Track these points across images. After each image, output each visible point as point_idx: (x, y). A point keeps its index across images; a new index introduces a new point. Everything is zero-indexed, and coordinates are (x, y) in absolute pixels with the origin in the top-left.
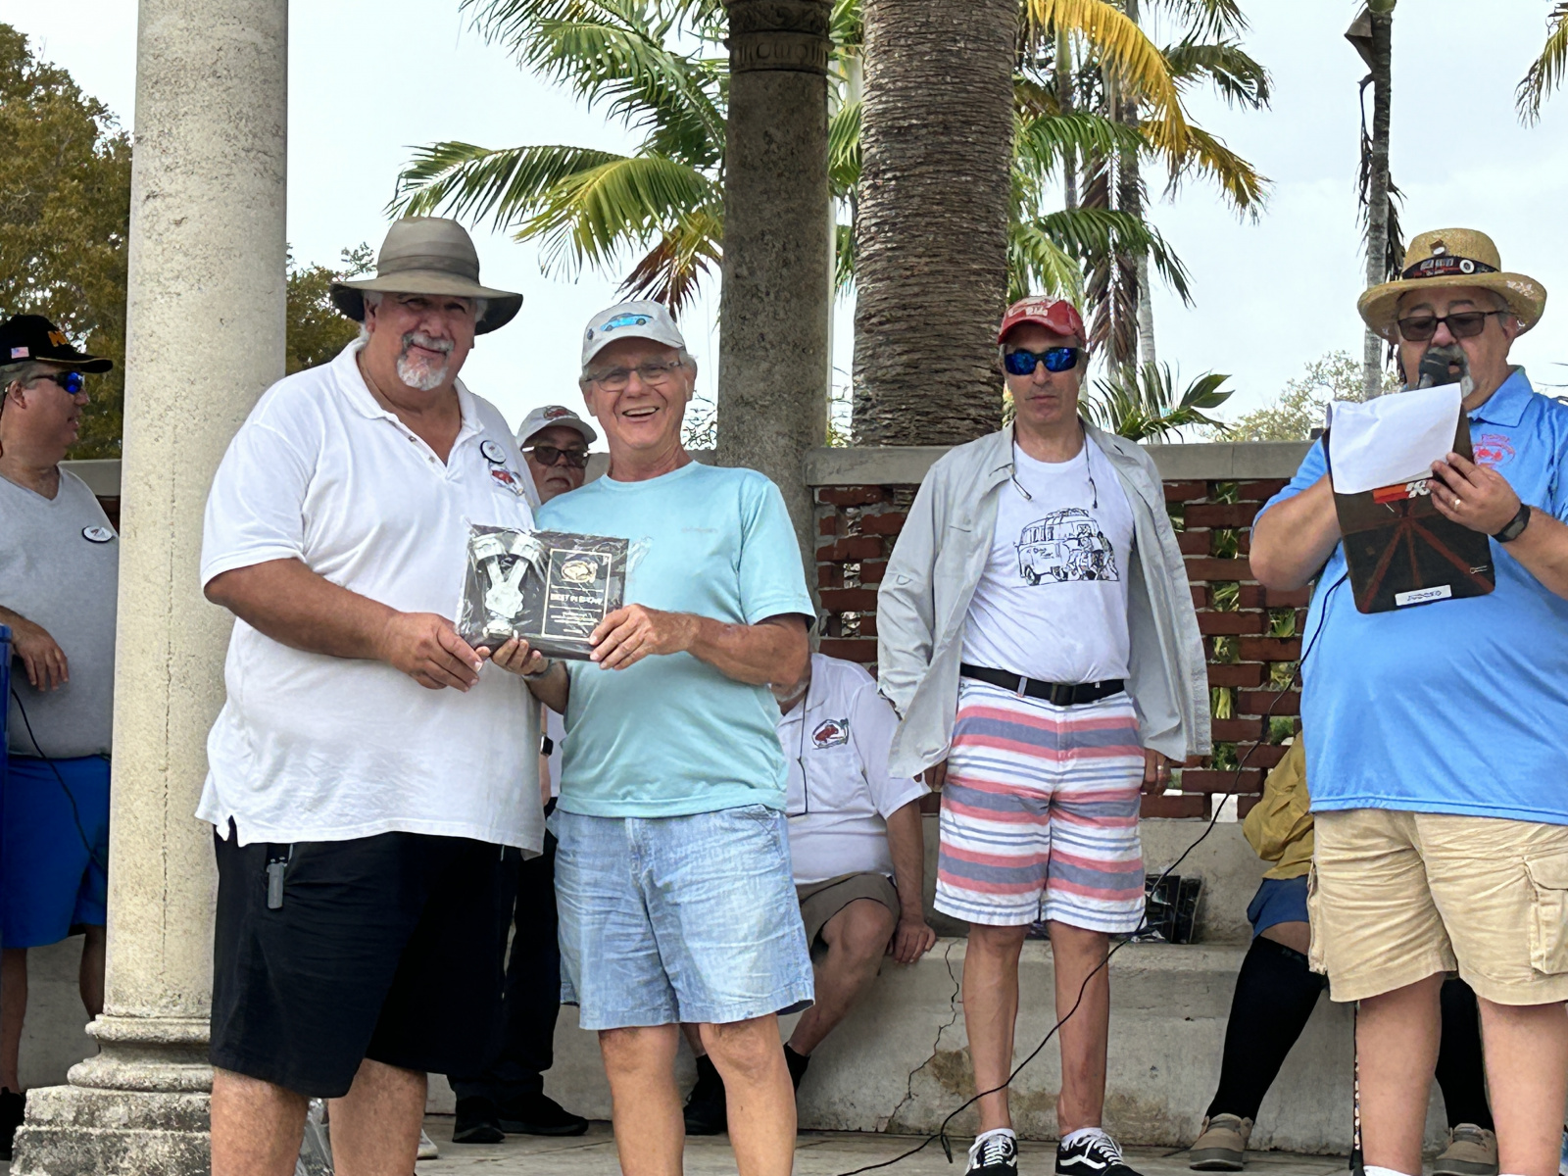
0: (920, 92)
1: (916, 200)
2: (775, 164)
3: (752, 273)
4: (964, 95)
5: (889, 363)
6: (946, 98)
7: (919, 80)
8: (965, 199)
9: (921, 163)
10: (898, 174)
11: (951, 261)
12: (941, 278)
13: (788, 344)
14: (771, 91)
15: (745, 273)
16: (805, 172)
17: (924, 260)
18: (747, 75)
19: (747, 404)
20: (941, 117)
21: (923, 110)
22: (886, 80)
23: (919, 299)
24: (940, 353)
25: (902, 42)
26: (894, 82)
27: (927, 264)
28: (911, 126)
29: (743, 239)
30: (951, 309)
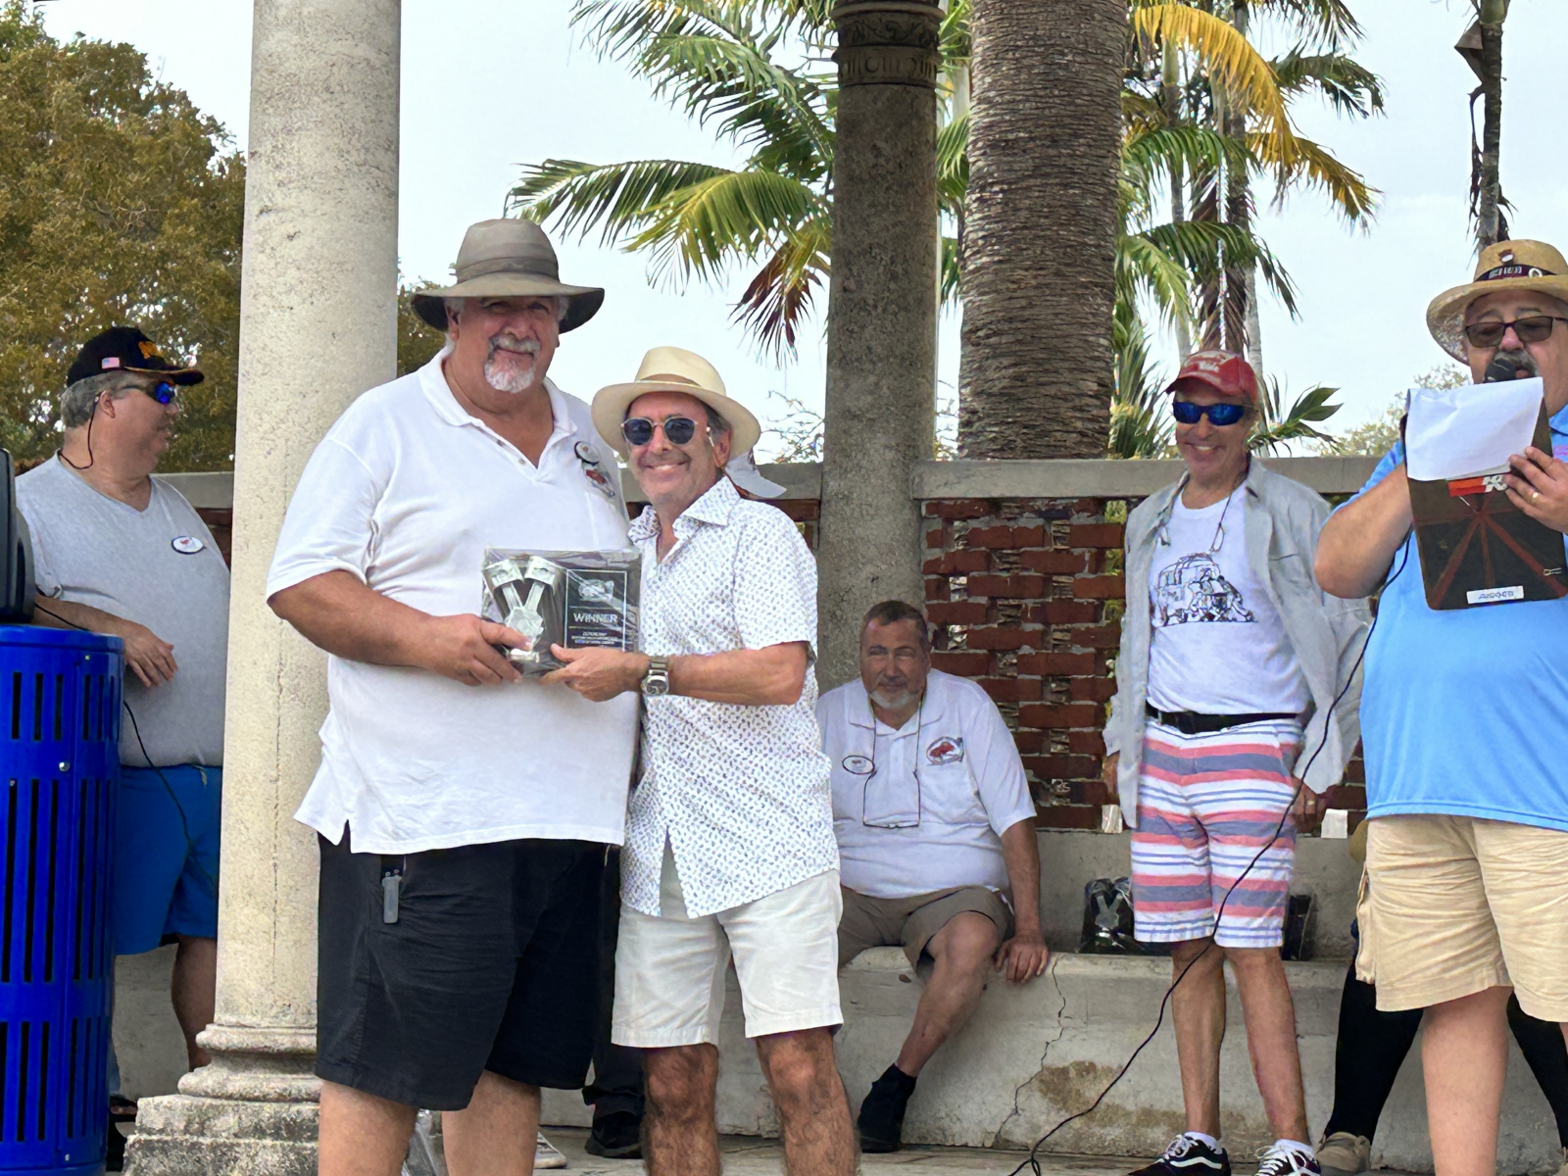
0: (1027, 105)
1: (1024, 214)
2: (883, 177)
3: (860, 286)
4: (1072, 108)
5: (996, 376)
6: (1054, 111)
7: (1028, 93)
8: (1074, 212)
9: (1027, 177)
10: (1005, 187)
11: (1058, 274)
12: (1048, 291)
13: (896, 357)
14: (879, 105)
15: (852, 285)
16: (914, 185)
17: (1031, 273)
18: (857, 88)
19: (855, 416)
20: (1048, 130)
21: (1029, 124)
22: (994, 93)
23: (1026, 313)
24: (1047, 366)
26: (1001, 95)
27: (1035, 277)
28: (1017, 140)
29: (850, 252)
30: (1058, 322)
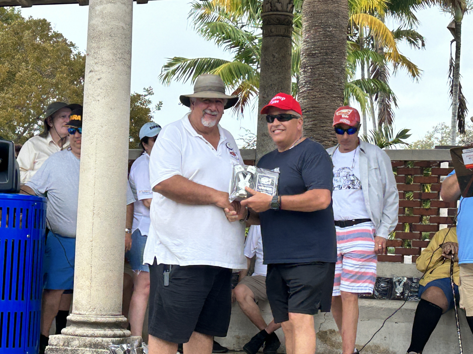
0: (319, 43)
1: (317, 75)
2: (276, 64)
3: (268, 96)
4: (332, 44)
5: (308, 124)
6: (327, 45)
7: (319, 39)
8: (332, 75)
9: (318, 64)
11: (327, 94)
12: (324, 99)
14: (275, 42)
15: (265, 96)
16: (285, 66)
17: (319, 93)
18: (268, 37)
19: (266, 135)
20: (325, 50)
21: (319, 48)
22: (309, 39)
23: (317, 105)
24: (323, 121)
25: (314, 28)
26: (311, 40)
27: (320, 94)
28: (315, 53)
29: (265, 86)
30: (327, 108)
